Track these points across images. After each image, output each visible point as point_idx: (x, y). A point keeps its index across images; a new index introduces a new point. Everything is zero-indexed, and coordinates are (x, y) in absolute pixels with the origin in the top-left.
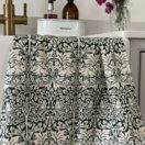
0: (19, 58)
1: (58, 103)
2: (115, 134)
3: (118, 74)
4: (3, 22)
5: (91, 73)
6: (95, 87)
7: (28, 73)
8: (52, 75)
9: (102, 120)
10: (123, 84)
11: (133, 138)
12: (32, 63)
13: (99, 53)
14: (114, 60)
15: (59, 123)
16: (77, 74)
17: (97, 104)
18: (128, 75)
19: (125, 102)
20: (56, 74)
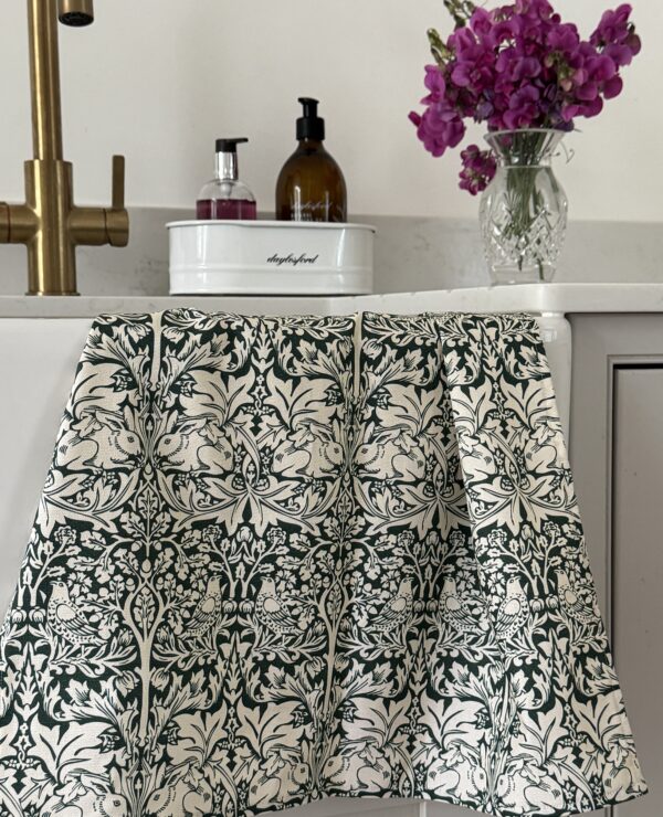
0: (112, 400)
1: (268, 587)
2: (502, 720)
3: (515, 472)
4: (26, 238)
5: (404, 464)
6: (422, 522)
7: (150, 462)
8: (247, 474)
9: (447, 661)
10: (537, 514)
11: (575, 739)
12: (166, 422)
13: (438, 381)
14: (501, 413)
15: (274, 673)
16: (350, 471)
17: (428, 596)
18: (558, 476)
19: (542, 590)
20: (265, 470)
